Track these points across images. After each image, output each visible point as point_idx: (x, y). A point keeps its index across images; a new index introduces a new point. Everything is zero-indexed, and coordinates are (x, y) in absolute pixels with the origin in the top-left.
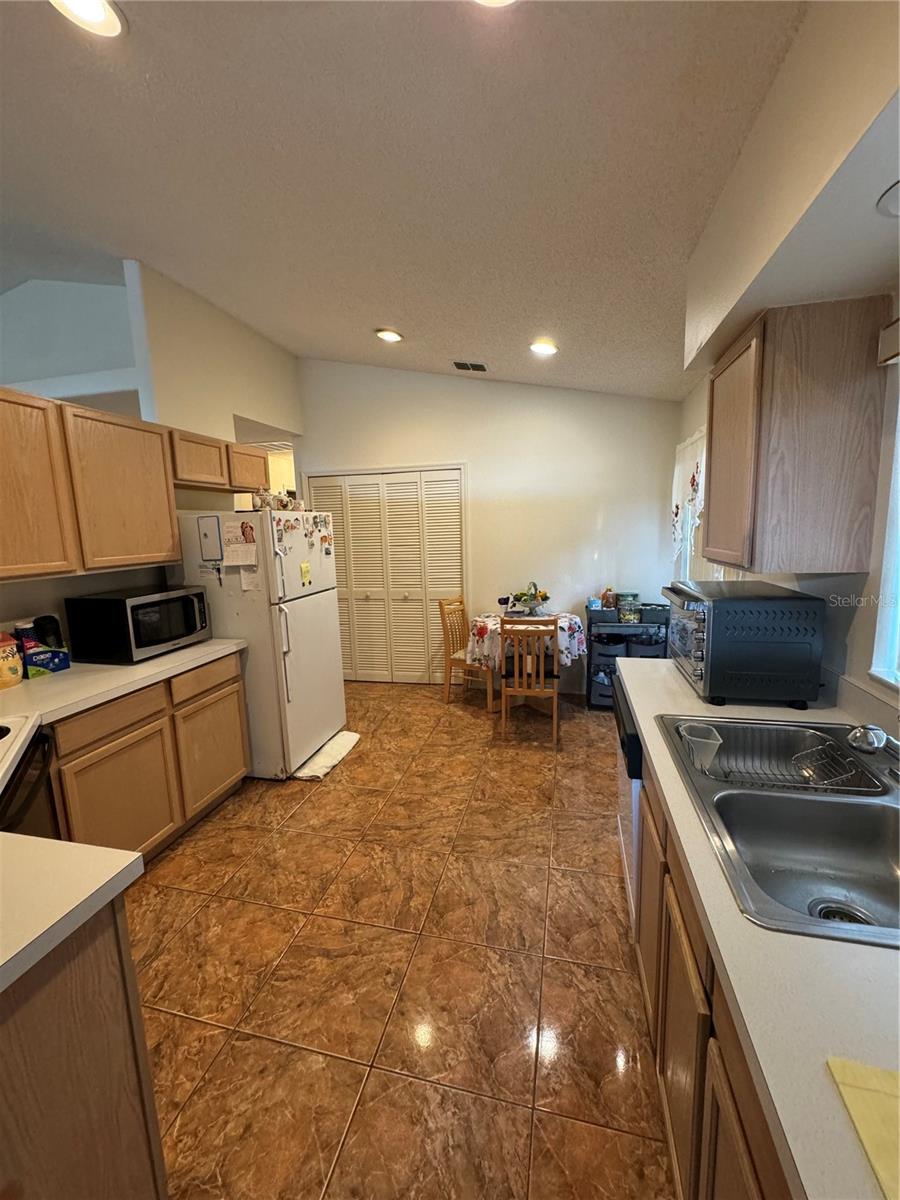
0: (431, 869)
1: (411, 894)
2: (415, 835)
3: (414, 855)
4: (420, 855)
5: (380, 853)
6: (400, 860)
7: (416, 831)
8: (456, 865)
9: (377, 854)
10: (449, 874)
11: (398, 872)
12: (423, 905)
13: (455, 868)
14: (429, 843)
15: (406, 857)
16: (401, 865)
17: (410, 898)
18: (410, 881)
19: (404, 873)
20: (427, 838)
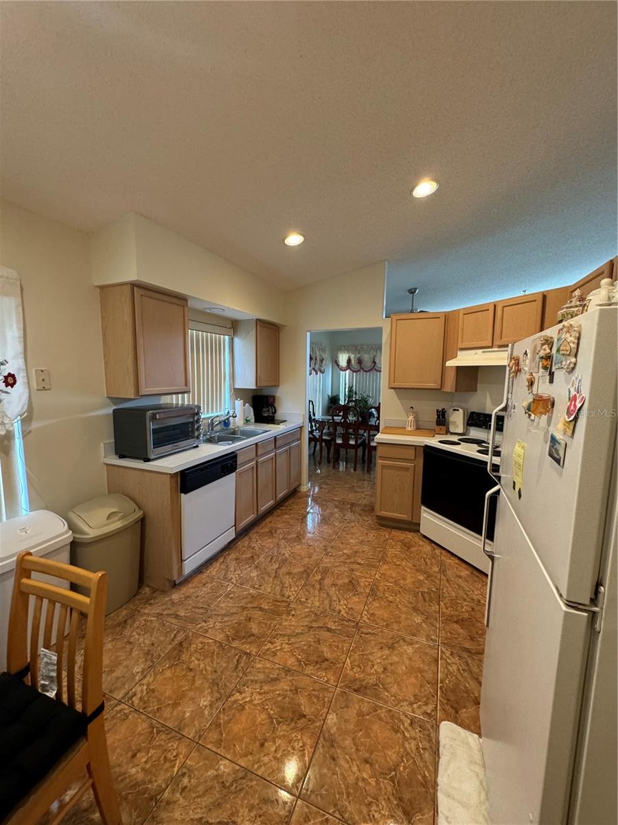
0: (307, 593)
1: (320, 582)
2: (316, 621)
3: (318, 604)
4: (313, 603)
5: (342, 609)
6: (326, 602)
7: (314, 625)
8: (291, 594)
9: (344, 609)
10: (296, 589)
11: (328, 594)
12: (314, 576)
13: (291, 593)
14: (305, 612)
15: (323, 603)
16: (326, 598)
17: (321, 579)
18: (320, 588)
19: (324, 593)
20: (306, 616)
